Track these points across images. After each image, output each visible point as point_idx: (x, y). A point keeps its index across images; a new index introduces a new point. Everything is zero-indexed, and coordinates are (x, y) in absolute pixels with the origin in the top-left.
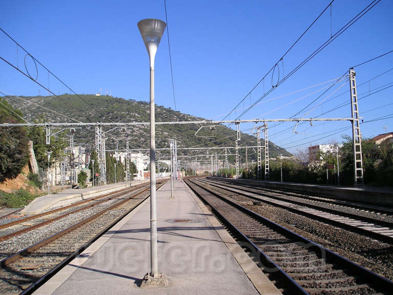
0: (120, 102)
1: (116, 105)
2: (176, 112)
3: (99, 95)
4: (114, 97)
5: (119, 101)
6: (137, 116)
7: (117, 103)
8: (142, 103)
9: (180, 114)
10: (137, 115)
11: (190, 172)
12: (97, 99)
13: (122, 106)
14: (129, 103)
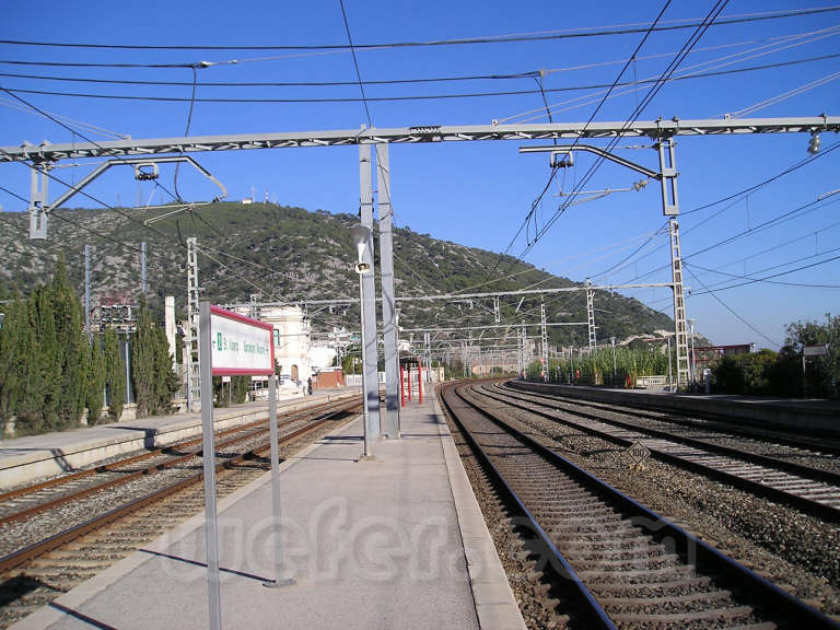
0: (295, 216)
1: (286, 223)
2: (422, 236)
3: (249, 202)
4: (284, 206)
5: (295, 214)
6: (333, 245)
7: (288, 219)
8: (345, 217)
9: (430, 241)
10: (332, 242)
11: (456, 368)
12: (244, 211)
13: (301, 223)
14: (317, 217)
